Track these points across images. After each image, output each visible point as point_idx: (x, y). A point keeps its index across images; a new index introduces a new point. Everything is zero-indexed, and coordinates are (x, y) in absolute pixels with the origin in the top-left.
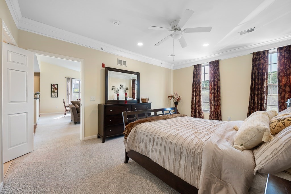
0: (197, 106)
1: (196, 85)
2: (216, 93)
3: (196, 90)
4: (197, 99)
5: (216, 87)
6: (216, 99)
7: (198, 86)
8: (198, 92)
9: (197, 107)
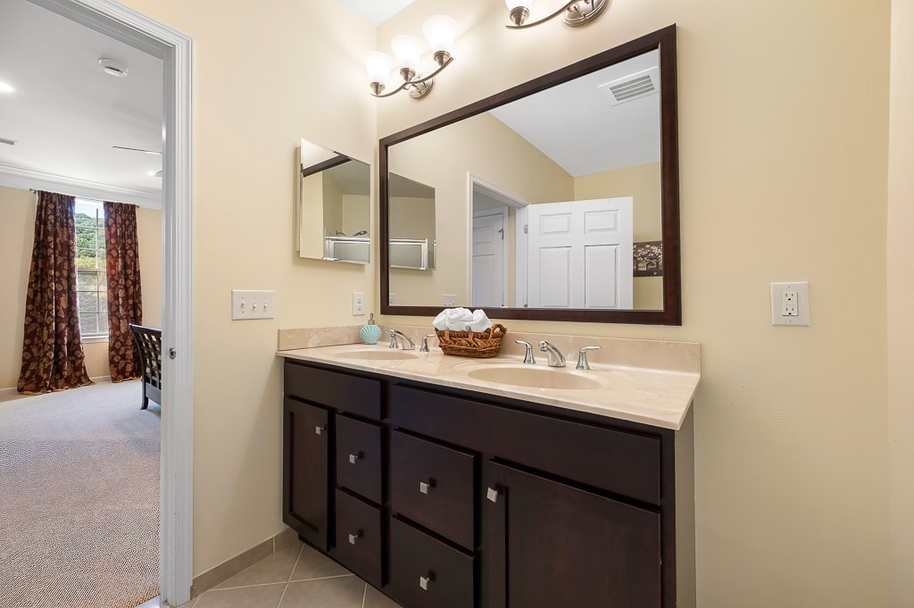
0: (63, 326)
1: (55, 258)
2: (132, 287)
3: (58, 274)
4: (64, 304)
5: (129, 271)
6: (131, 302)
7: (64, 262)
8: (64, 282)
9: (65, 329)
